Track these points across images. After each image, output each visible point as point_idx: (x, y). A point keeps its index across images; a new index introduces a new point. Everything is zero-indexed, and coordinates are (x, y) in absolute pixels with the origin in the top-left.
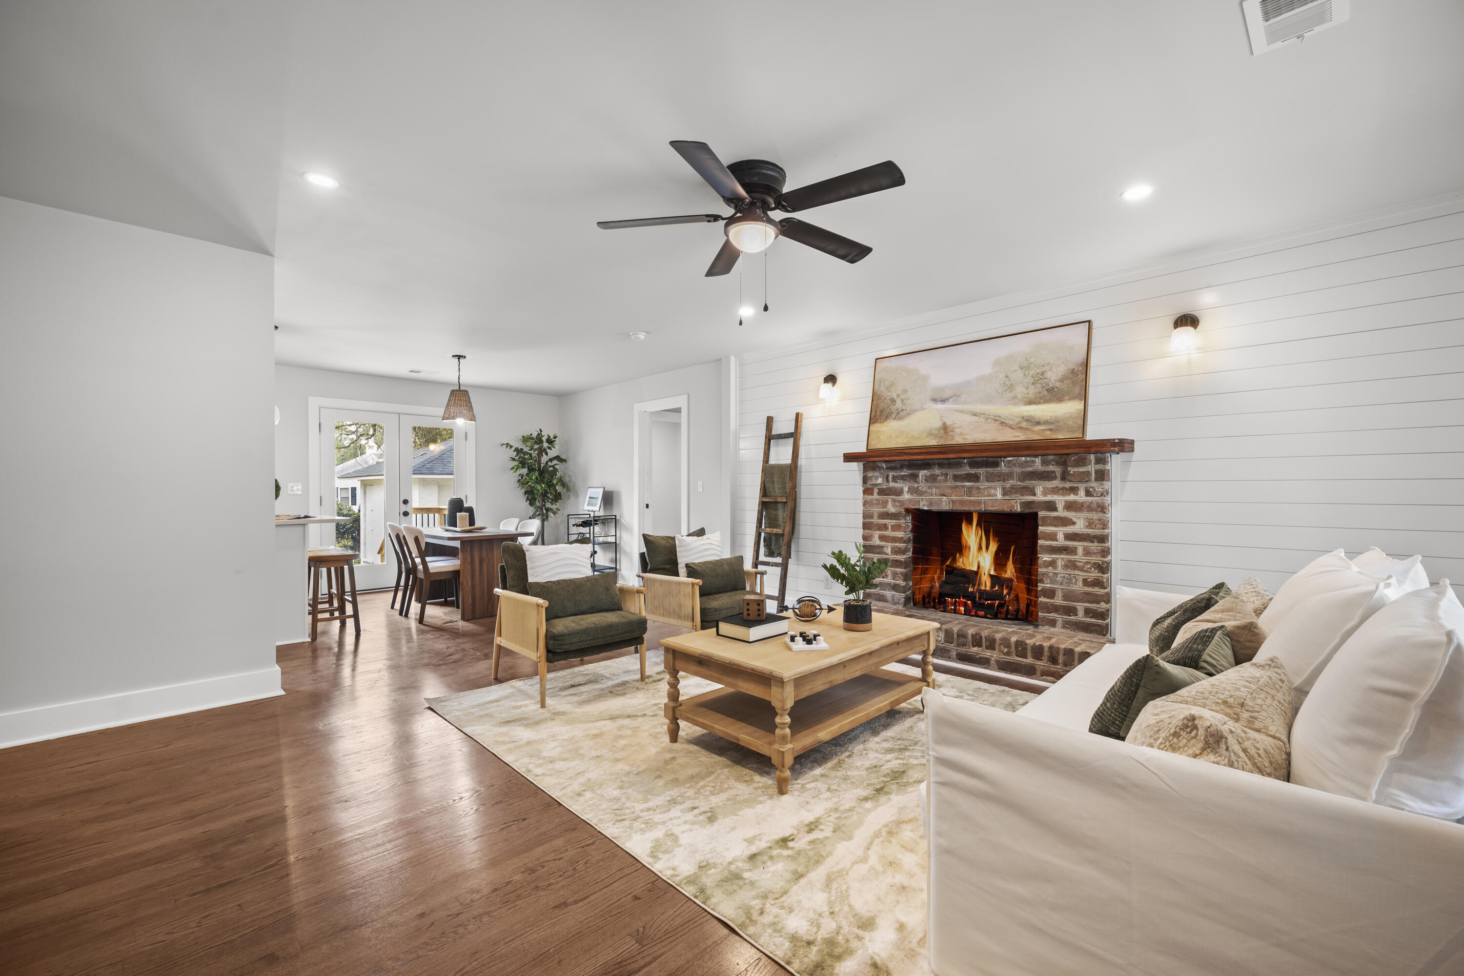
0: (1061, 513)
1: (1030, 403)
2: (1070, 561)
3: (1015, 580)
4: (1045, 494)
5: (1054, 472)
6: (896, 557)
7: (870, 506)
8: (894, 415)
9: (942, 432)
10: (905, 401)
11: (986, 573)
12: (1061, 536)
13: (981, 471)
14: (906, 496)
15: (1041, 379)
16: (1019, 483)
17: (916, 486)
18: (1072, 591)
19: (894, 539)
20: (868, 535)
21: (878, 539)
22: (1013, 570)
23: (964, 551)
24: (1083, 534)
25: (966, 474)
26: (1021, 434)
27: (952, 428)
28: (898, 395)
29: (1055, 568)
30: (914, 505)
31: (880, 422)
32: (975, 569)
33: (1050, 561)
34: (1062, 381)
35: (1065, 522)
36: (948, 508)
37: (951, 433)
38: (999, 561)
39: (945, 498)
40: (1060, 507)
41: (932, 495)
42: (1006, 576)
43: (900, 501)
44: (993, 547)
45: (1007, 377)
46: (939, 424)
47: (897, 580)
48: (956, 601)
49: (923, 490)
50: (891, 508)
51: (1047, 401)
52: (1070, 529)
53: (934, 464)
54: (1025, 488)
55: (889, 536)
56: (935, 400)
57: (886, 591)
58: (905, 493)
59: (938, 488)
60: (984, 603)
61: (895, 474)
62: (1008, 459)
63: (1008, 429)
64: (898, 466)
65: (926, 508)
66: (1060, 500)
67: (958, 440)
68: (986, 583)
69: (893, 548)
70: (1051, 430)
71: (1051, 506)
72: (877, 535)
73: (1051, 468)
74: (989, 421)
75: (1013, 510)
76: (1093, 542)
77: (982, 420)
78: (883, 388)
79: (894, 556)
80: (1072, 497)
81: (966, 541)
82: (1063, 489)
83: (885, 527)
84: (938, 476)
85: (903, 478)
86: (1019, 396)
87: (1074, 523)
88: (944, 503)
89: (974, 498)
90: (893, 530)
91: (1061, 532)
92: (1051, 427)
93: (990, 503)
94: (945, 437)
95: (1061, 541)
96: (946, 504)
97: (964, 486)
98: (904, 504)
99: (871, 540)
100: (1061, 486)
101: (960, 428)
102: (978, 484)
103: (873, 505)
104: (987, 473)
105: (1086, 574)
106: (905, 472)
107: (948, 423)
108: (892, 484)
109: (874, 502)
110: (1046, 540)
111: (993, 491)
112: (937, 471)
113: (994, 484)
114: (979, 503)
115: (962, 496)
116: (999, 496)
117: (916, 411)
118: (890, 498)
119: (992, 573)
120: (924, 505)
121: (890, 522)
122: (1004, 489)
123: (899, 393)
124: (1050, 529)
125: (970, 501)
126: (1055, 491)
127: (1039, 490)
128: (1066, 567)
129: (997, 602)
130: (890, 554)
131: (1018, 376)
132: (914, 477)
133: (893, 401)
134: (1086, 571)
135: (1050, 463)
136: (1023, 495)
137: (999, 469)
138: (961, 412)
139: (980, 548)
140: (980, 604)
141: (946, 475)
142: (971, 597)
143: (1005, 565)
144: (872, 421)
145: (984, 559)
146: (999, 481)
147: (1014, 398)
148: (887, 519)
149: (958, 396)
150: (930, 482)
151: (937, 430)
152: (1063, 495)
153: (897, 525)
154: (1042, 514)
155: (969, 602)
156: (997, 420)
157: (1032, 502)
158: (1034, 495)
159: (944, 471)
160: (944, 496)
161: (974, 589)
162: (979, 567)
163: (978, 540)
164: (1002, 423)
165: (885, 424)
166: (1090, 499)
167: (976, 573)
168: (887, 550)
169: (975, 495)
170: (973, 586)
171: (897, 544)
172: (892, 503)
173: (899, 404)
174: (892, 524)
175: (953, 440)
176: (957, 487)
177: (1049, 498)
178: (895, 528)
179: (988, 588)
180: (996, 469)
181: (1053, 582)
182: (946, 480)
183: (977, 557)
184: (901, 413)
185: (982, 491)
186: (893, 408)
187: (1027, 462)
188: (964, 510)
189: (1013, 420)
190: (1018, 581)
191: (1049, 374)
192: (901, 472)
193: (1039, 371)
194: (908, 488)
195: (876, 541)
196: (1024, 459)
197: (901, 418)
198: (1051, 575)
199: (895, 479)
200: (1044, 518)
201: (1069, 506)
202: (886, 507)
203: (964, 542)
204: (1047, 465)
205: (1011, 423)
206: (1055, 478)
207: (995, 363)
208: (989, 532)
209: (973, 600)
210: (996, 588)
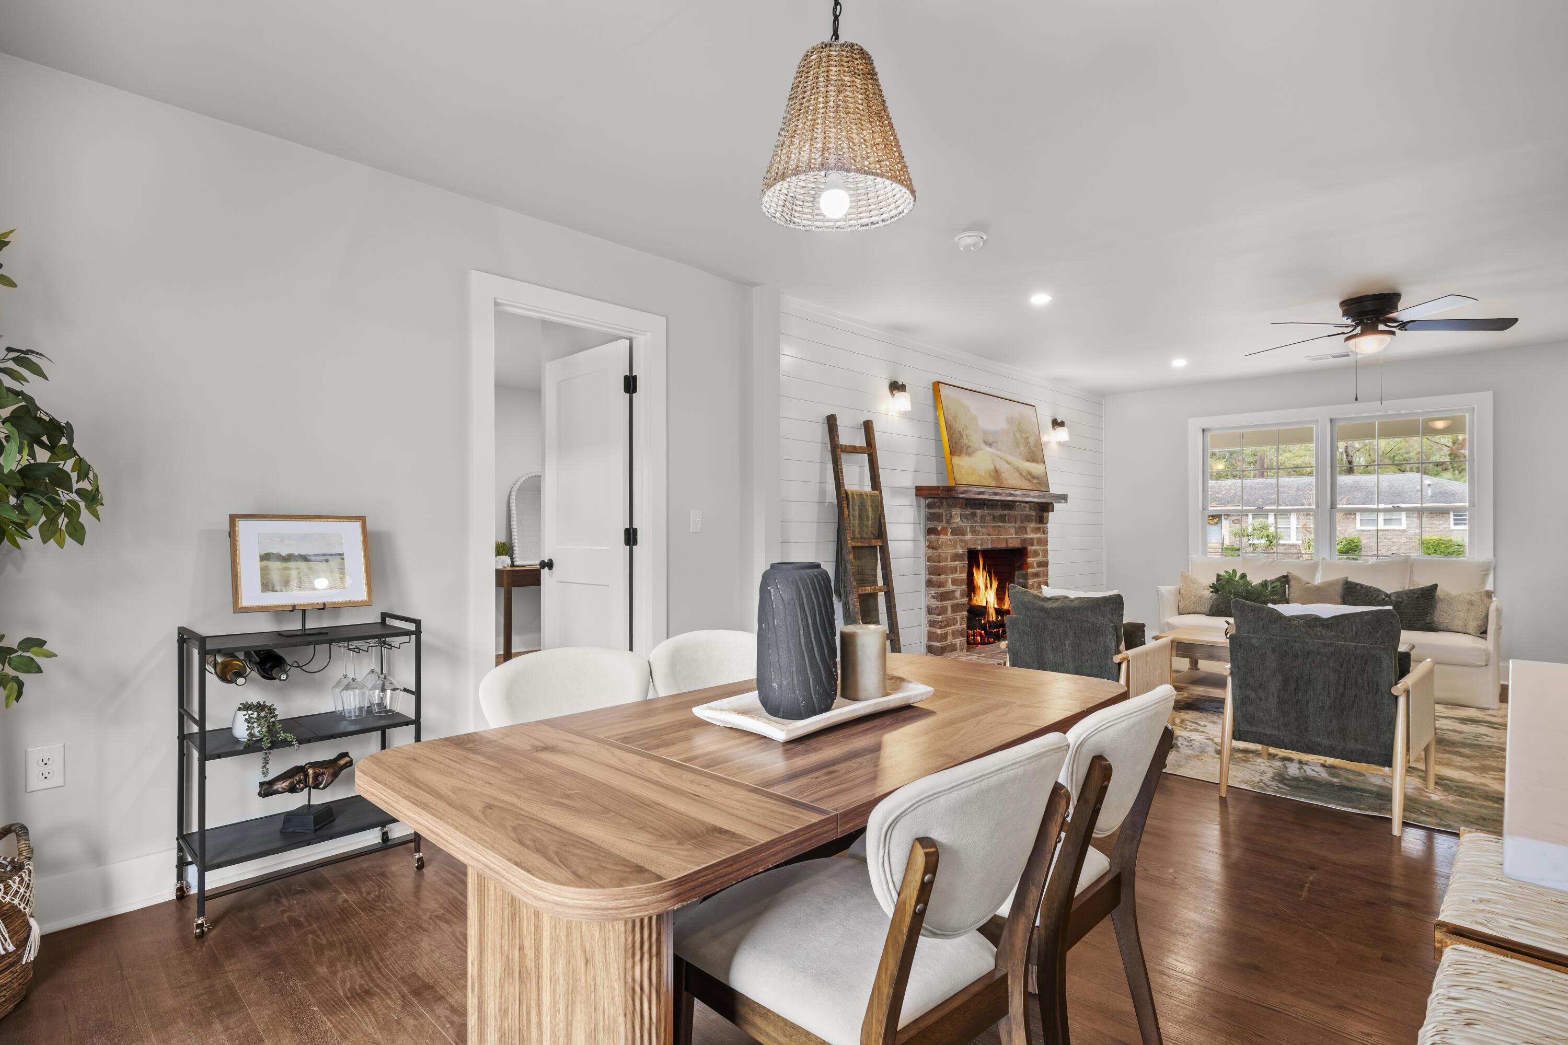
0: (1035, 547)
1: (1027, 461)
4: (1030, 533)
5: (1033, 516)
6: (963, 600)
7: (945, 547)
9: (995, 474)
10: (969, 438)
11: (992, 607)
12: (1035, 564)
14: (970, 536)
15: (1026, 442)
16: (1021, 525)
17: (974, 525)
19: (964, 581)
21: (951, 583)
24: (1042, 562)
26: (1029, 485)
27: (999, 472)
28: (963, 430)
30: (971, 544)
31: (958, 455)
32: (985, 605)
34: (1036, 448)
35: (1036, 553)
36: (985, 546)
37: (1000, 477)
38: (1000, 596)
39: (989, 537)
40: (1035, 542)
41: (983, 534)
42: (1005, 608)
43: (966, 541)
44: (995, 585)
45: (1015, 434)
46: (993, 467)
49: (976, 530)
50: (959, 549)
51: (1033, 460)
52: (1038, 559)
53: (985, 504)
54: (1023, 528)
55: (958, 579)
56: (986, 443)
58: (969, 533)
59: (987, 528)
60: (992, 632)
61: (963, 513)
62: (1018, 504)
63: (1023, 479)
65: (979, 547)
66: (1035, 536)
67: (1005, 484)
68: (993, 616)
70: (1039, 483)
71: (1032, 542)
72: (951, 580)
73: (1033, 513)
74: (1015, 470)
75: (1019, 547)
76: (1045, 567)
77: (1012, 468)
78: (951, 418)
79: (961, 600)
80: (1039, 535)
81: (977, 583)
83: (956, 570)
84: (987, 516)
85: (966, 516)
86: (1023, 453)
87: (1039, 554)
88: (989, 542)
90: (960, 572)
91: (1035, 561)
94: (998, 480)
95: (1035, 569)
96: (985, 542)
97: (999, 527)
98: (967, 544)
100: (1035, 527)
101: (1003, 473)
102: (1004, 524)
103: (948, 546)
106: (968, 512)
107: (997, 467)
108: (962, 524)
109: (949, 542)
110: (1030, 568)
111: (1011, 531)
112: (987, 512)
113: (1011, 525)
114: (1006, 540)
116: (1014, 535)
117: (977, 450)
118: (958, 538)
119: (996, 606)
120: (976, 544)
122: (1015, 528)
123: (963, 427)
124: (1032, 559)
125: (1001, 540)
126: (1034, 530)
127: (1028, 530)
129: (1001, 629)
131: (1019, 435)
132: (974, 517)
133: (960, 434)
136: (1022, 534)
137: (1014, 512)
138: (1001, 458)
139: (986, 587)
140: (990, 633)
141: (990, 515)
142: (983, 627)
143: (1004, 599)
144: (952, 453)
145: (990, 596)
146: (1013, 523)
147: (1021, 454)
149: (997, 442)
150: (983, 522)
152: (1036, 533)
153: (963, 566)
154: (1029, 548)
155: (983, 632)
156: (1018, 471)
157: (1026, 539)
158: (1026, 533)
160: (989, 535)
162: (987, 603)
163: (985, 581)
164: (1021, 473)
165: (961, 458)
166: (1044, 536)
167: (985, 608)
170: (984, 619)
171: (963, 587)
172: (960, 544)
173: (965, 439)
175: (1002, 483)
176: (995, 527)
177: (1032, 536)
178: (961, 570)
179: (994, 619)
180: (1012, 512)
182: (990, 520)
183: (985, 594)
184: (968, 448)
186: (963, 442)
187: (1024, 507)
189: (1025, 472)
191: (1030, 440)
192: (966, 511)
193: (1026, 435)
194: (971, 528)
195: (950, 585)
196: (1023, 504)
197: (969, 455)
199: (964, 518)
200: (1030, 551)
201: (1038, 542)
202: (956, 548)
203: (975, 583)
205: (1024, 474)
206: (1034, 521)
207: (1010, 421)
208: (991, 572)
209: (985, 630)
210: (1000, 618)
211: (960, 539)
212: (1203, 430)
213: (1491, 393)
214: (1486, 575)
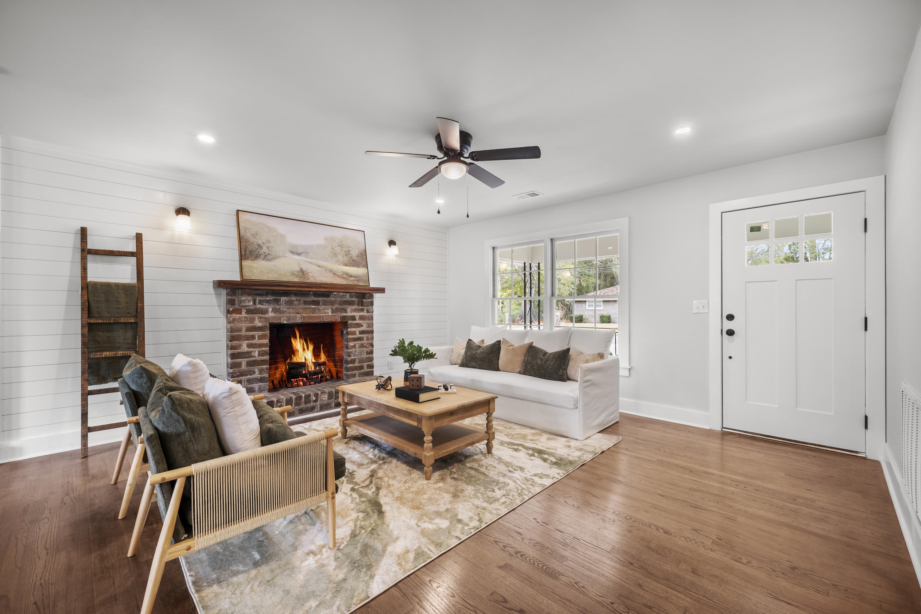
0: (357, 321)
1: (346, 265)
2: (361, 344)
3: (327, 362)
4: (351, 312)
5: (354, 301)
6: (263, 358)
7: (238, 322)
8: (262, 257)
9: (301, 274)
10: (270, 249)
11: (310, 362)
12: (357, 333)
13: (320, 299)
14: (271, 314)
15: (349, 254)
16: (340, 307)
17: (278, 307)
18: (362, 358)
19: (261, 346)
20: (236, 345)
21: (246, 347)
22: (325, 357)
23: (295, 353)
24: (366, 331)
25: (312, 301)
26: (344, 281)
27: (307, 272)
28: (263, 243)
29: (355, 348)
30: (276, 320)
31: (251, 260)
32: (304, 361)
33: (353, 345)
34: (358, 257)
35: (359, 325)
36: (301, 321)
37: (306, 275)
38: (316, 354)
39: (298, 315)
40: (357, 318)
41: (290, 313)
42: (322, 361)
43: (265, 318)
44: (311, 347)
45: (332, 248)
46: (298, 269)
47: (263, 374)
48: (297, 380)
49: (283, 310)
50: (258, 323)
51: (353, 266)
52: (361, 329)
53: (292, 293)
54: (342, 309)
55: (256, 344)
56: (292, 252)
57: (254, 384)
58: (270, 312)
59: (294, 309)
60: (313, 378)
61: (262, 299)
62: (335, 293)
63: (337, 277)
64: (264, 293)
65: (285, 322)
66: (357, 314)
67: (311, 280)
68: (312, 368)
69: (259, 352)
70: (357, 280)
71: (353, 318)
72: (246, 344)
73: (354, 299)
74: (327, 271)
75: (337, 321)
76: (370, 334)
77: (323, 270)
78: (248, 235)
79: (260, 358)
80: (362, 314)
81: (296, 347)
82: (358, 309)
83: (253, 337)
84: (294, 301)
85: (268, 302)
86: (340, 260)
87: (362, 326)
88: (298, 318)
89: (316, 315)
90: (259, 339)
91: (357, 330)
92: (356, 279)
93: (325, 318)
94: (303, 277)
95: (358, 335)
96: (299, 319)
97: (310, 308)
98: (269, 320)
99: (240, 348)
100: (357, 308)
101: (311, 273)
102: (319, 307)
103: (242, 321)
104: (324, 300)
105: (368, 349)
106: (269, 298)
107: (304, 269)
108: (258, 306)
109: (243, 319)
110: (352, 335)
111: (327, 311)
112: (294, 298)
113: (327, 307)
114: (320, 317)
115: (309, 314)
116: (330, 314)
117: (280, 257)
118: (256, 316)
119: (314, 361)
120: (284, 320)
121: (256, 334)
122: (332, 309)
123: (264, 241)
124: (354, 329)
125: (314, 317)
126: (355, 310)
127: (349, 310)
128: (360, 347)
129: (320, 375)
130: (257, 356)
131: (338, 249)
132: (277, 301)
133: (259, 246)
134: (367, 348)
135: (353, 297)
136: (341, 313)
137: (330, 298)
138: (311, 263)
139: (304, 349)
140: (311, 379)
141: (300, 300)
142: (305, 376)
143: (320, 355)
144: (243, 258)
145: (308, 355)
146: (329, 305)
147: (338, 261)
148: (255, 331)
149: (307, 253)
150: (289, 305)
151: (297, 272)
152: (359, 312)
153: (263, 335)
154: (350, 322)
155: (304, 379)
156: (331, 272)
157: (346, 316)
158: (346, 312)
159: (298, 298)
160: (298, 314)
161: (305, 371)
162: (305, 360)
163: (302, 346)
164: (334, 273)
165: (256, 261)
166: (368, 314)
167: (305, 363)
168: (254, 354)
169: (317, 313)
171: (263, 349)
172: (258, 320)
173: (265, 249)
174: (259, 334)
175: (308, 279)
176: (306, 308)
177: (353, 314)
178: (260, 338)
180: (328, 298)
181: (355, 355)
182: (299, 304)
183: (303, 354)
184: (268, 256)
185: (320, 310)
186: (261, 252)
187: (343, 295)
188: (310, 322)
189: (339, 273)
190: (328, 362)
191: (352, 252)
192: (267, 298)
193: (347, 249)
194: (272, 309)
195: (244, 348)
196: (342, 294)
197: (269, 260)
198: (354, 352)
199: (261, 302)
200: (351, 324)
201: (361, 318)
202: (254, 323)
203: (294, 348)
204: (352, 298)
205: (339, 274)
206: (355, 304)
207: (326, 239)
208: (307, 340)
209: (306, 377)
210: (318, 368)
211: (259, 316)
212: (494, 248)
213: (628, 218)
214: (609, 341)
